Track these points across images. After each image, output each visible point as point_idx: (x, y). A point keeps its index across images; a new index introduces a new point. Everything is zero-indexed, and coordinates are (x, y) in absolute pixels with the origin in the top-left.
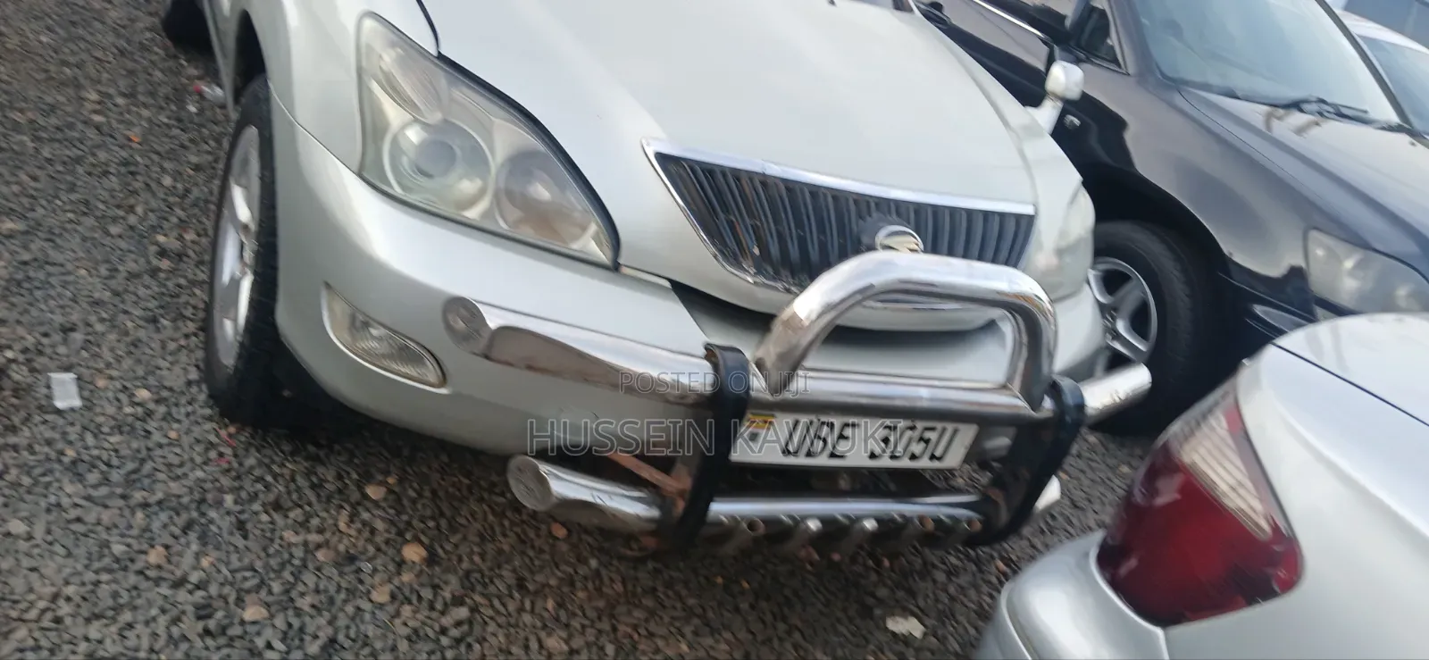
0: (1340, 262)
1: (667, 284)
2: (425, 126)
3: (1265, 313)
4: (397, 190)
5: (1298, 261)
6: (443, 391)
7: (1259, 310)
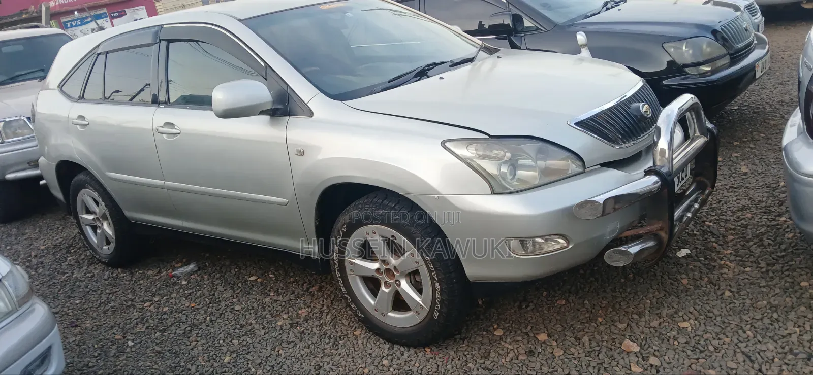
0: (682, 49)
1: (599, 166)
2: (505, 163)
3: (667, 82)
4: (512, 189)
5: (670, 59)
6: (570, 247)
7: (664, 82)
